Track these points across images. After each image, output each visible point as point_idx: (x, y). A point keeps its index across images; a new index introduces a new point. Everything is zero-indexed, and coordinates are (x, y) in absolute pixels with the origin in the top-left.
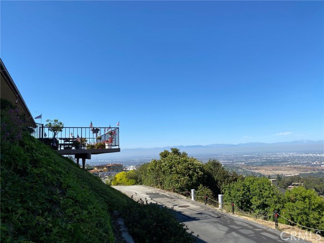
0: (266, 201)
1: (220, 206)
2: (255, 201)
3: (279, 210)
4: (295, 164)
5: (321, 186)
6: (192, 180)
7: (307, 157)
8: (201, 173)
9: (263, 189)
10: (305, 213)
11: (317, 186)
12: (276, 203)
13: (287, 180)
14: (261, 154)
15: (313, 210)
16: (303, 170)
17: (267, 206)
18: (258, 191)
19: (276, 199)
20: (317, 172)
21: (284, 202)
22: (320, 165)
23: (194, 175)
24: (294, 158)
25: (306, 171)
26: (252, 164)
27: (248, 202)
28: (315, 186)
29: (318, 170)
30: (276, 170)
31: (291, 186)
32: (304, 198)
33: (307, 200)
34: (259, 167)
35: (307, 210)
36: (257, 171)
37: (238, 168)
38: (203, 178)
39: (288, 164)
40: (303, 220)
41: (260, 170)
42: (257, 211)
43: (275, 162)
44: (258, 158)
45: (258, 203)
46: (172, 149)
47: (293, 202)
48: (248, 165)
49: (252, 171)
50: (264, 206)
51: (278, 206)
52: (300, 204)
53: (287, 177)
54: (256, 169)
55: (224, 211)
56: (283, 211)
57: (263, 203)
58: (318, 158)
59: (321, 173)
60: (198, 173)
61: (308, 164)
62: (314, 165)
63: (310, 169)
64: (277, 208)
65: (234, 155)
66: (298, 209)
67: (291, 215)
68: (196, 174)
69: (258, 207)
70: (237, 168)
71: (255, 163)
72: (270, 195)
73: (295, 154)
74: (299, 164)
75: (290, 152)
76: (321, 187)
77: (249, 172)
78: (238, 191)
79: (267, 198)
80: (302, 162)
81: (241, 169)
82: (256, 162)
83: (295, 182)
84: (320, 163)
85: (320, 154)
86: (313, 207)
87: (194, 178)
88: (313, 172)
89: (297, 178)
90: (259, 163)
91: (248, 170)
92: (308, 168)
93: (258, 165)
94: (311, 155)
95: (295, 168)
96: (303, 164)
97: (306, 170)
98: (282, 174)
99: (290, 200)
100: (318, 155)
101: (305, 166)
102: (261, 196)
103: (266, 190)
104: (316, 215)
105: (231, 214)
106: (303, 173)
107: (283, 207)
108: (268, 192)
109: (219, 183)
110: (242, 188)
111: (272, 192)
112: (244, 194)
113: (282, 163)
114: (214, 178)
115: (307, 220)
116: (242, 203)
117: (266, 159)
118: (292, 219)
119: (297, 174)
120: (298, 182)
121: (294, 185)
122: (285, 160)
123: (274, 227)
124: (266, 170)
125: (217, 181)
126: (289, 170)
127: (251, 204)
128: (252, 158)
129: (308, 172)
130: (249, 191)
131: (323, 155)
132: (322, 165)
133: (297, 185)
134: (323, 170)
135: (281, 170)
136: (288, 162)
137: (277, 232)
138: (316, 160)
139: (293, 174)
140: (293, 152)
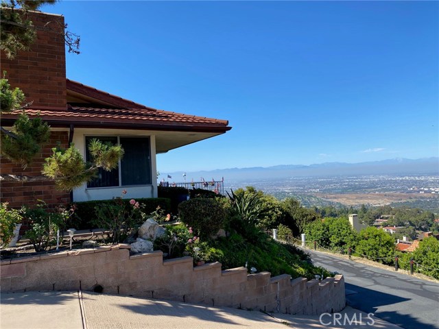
0: (343, 239)
1: (303, 244)
2: (334, 240)
3: (354, 247)
4: (386, 190)
5: (417, 218)
6: (271, 219)
7: (401, 181)
8: (280, 213)
9: (341, 228)
10: (376, 249)
11: (412, 219)
12: (352, 240)
13: (374, 212)
14: (341, 178)
15: (382, 246)
16: (396, 198)
17: (344, 243)
18: (336, 230)
19: (352, 238)
20: (414, 200)
21: (359, 240)
22: (419, 192)
23: (273, 214)
24: (385, 182)
25: (399, 200)
26: (329, 191)
27: (328, 240)
28: (410, 219)
29: (416, 198)
30: (361, 198)
31: (379, 220)
32: (376, 236)
33: (377, 238)
34: (339, 195)
35: (377, 246)
36: (335, 200)
37: (311, 196)
38: (282, 217)
39: (377, 191)
40: (373, 254)
41: (340, 200)
42: (336, 248)
43: (360, 188)
44: (337, 183)
45: (336, 241)
46: (247, 187)
47: (366, 239)
48: (324, 192)
49: (330, 200)
50: (341, 244)
51: (354, 243)
52: (372, 241)
53: (375, 208)
54: (335, 198)
55: (307, 248)
56: (357, 248)
57: (341, 241)
58: (416, 182)
59: (418, 202)
60: (277, 212)
61: (404, 190)
62: (411, 192)
63: (405, 196)
64: (353, 245)
65: (305, 180)
66: (369, 245)
67: (363, 250)
68: (275, 214)
69: (336, 245)
70: (309, 196)
71: (333, 189)
72: (348, 234)
73: (386, 178)
74: (391, 190)
75: (380, 175)
76: (417, 221)
77: (325, 201)
78: (318, 230)
79: (344, 236)
80: (394, 188)
81: (315, 197)
82: (335, 189)
83: (385, 214)
84: (418, 188)
85: (419, 177)
86: (382, 243)
87: (274, 218)
88: (409, 200)
89: (388, 209)
90: (339, 189)
91: (324, 199)
93: (337, 193)
94: (407, 178)
95: (386, 195)
96: (397, 190)
97: (400, 197)
98: (368, 204)
99: (364, 238)
100: (417, 178)
101: (398, 193)
102: (339, 235)
103: (344, 229)
104: (385, 250)
105: (314, 250)
106: (396, 201)
107: (358, 244)
108: (345, 231)
109: (298, 222)
110: (322, 228)
111: (349, 232)
112: (324, 233)
113: (369, 190)
114: (292, 217)
115: (377, 254)
116: (322, 241)
117: (348, 185)
118: (365, 254)
119: (388, 204)
120: (389, 214)
121: (383, 218)
122: (372, 186)
123: (348, 258)
124: (348, 198)
125: (296, 219)
126: (377, 199)
127: (330, 242)
128: (330, 183)
129: (403, 201)
130: (328, 230)
131: (423, 179)
132: (422, 190)
133: (387, 218)
134: (422, 198)
135: (367, 198)
136: (377, 187)
137: (350, 262)
138: (413, 185)
139: (383, 203)
140: (383, 174)
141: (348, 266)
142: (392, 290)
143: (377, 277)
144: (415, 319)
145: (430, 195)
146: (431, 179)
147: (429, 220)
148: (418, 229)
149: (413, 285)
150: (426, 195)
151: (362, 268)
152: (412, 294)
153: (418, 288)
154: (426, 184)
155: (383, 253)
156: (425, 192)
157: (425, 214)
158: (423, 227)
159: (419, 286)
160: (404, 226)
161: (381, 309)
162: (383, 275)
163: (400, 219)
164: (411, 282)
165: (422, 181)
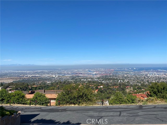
0: (3, 98)
4: (12, 76)
7: (18, 72)
9: (3, 93)
11: (21, 87)
13: (6, 85)
15: (21, 98)
16: (15, 79)
22: (24, 77)
24: (11, 73)
28: (20, 87)
29: (22, 79)
30: (1, 80)
31: (8, 88)
33: (19, 95)
35: (19, 98)
39: (8, 77)
47: (14, 96)
53: (6, 84)
57: (2, 99)
58: (23, 73)
59: (23, 80)
61: (18, 76)
62: (21, 77)
63: (19, 78)
64: (8, 99)
66: (16, 98)
72: (6, 95)
73: (12, 71)
74: (14, 76)
75: (9, 70)
79: (4, 96)
80: (15, 75)
84: (23, 75)
85: (24, 71)
86: (21, 97)
88: (20, 80)
89: (11, 84)
92: (17, 78)
94: (20, 71)
95: (11, 78)
97: (17, 79)
98: (4, 82)
100: (23, 72)
101: (16, 77)
103: (4, 93)
104: (22, 99)
106: (15, 80)
107: (11, 99)
113: (4, 76)
119: (12, 82)
120: (12, 86)
121: (10, 87)
122: (6, 75)
126: (7, 80)
129: (18, 80)
131: (25, 72)
132: (25, 76)
133: (11, 87)
134: (25, 79)
135: (3, 80)
136: (8, 75)
137: (10, 106)
138: (22, 74)
139: (10, 81)
140: (11, 70)
141: (10, 108)
142: (32, 112)
143: (24, 109)
144: (45, 120)
145: (27, 77)
146: (28, 72)
147: (27, 87)
148: (23, 90)
149: (38, 109)
150: (26, 78)
151: (17, 108)
152: (39, 112)
153: (40, 110)
154: (26, 74)
155: (21, 101)
156: (26, 76)
157: (26, 85)
158: (24, 89)
159: (40, 109)
160: (18, 89)
161: (33, 120)
162: (26, 108)
163: (17, 87)
164: (37, 108)
165: (25, 73)
